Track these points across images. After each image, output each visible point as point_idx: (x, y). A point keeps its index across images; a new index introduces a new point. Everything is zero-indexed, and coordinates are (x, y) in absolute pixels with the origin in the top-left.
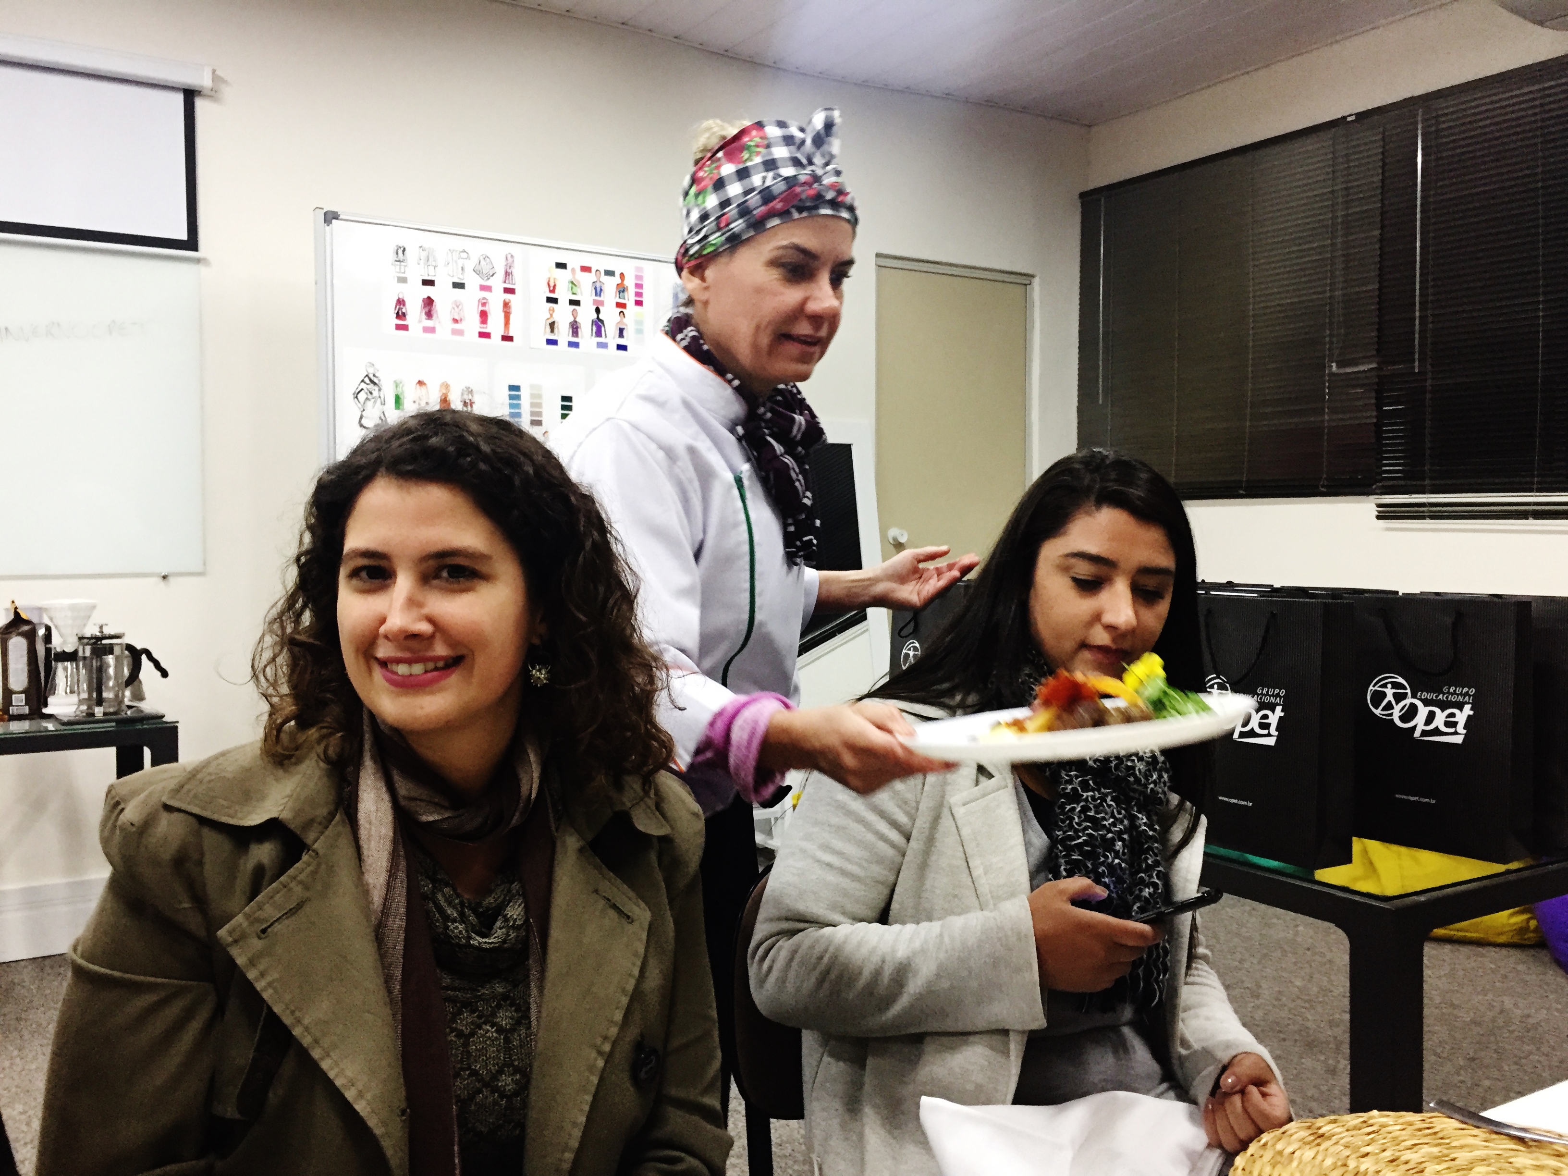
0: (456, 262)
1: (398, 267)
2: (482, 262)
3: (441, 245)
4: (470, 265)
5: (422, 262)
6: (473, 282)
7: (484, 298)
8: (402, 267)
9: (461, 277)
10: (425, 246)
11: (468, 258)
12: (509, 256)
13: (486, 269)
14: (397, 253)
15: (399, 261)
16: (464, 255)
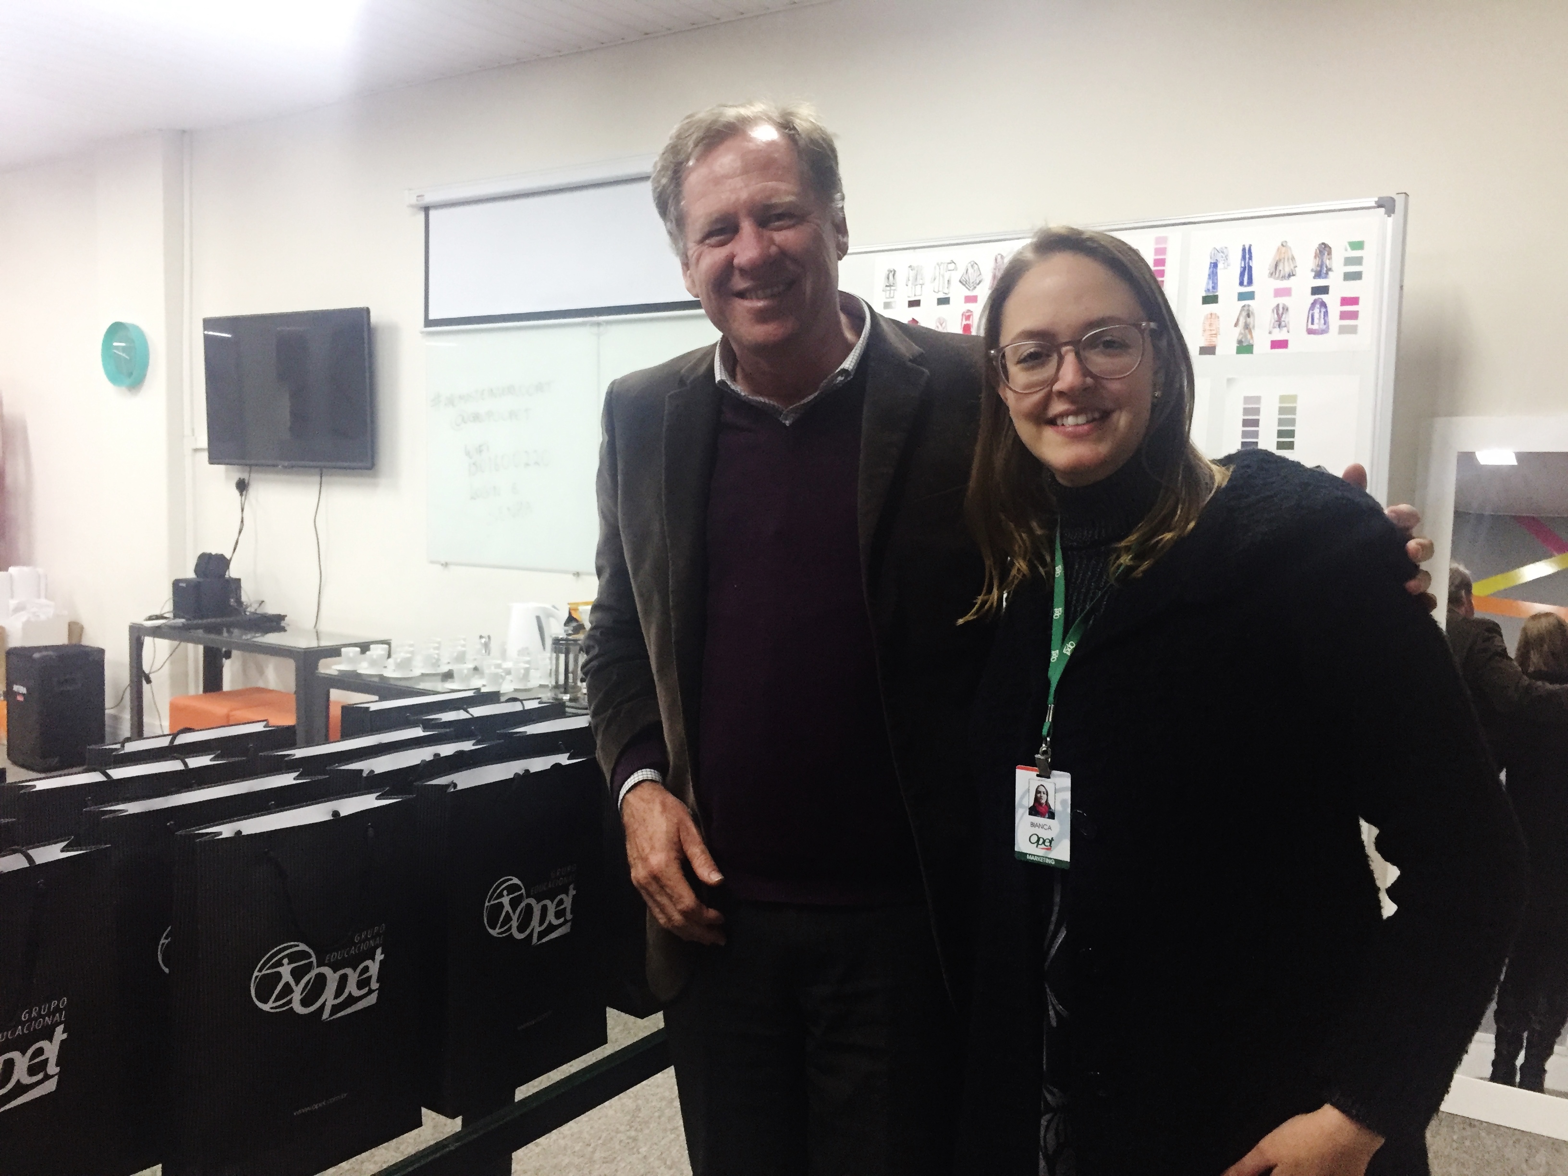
0: (943, 276)
1: (888, 292)
2: (970, 271)
3: (927, 260)
4: (956, 276)
5: (910, 283)
6: (957, 293)
7: (969, 311)
8: (892, 292)
9: (946, 291)
10: (914, 265)
11: (956, 269)
12: (999, 257)
13: (972, 276)
14: (888, 278)
15: (890, 286)
16: (952, 266)
